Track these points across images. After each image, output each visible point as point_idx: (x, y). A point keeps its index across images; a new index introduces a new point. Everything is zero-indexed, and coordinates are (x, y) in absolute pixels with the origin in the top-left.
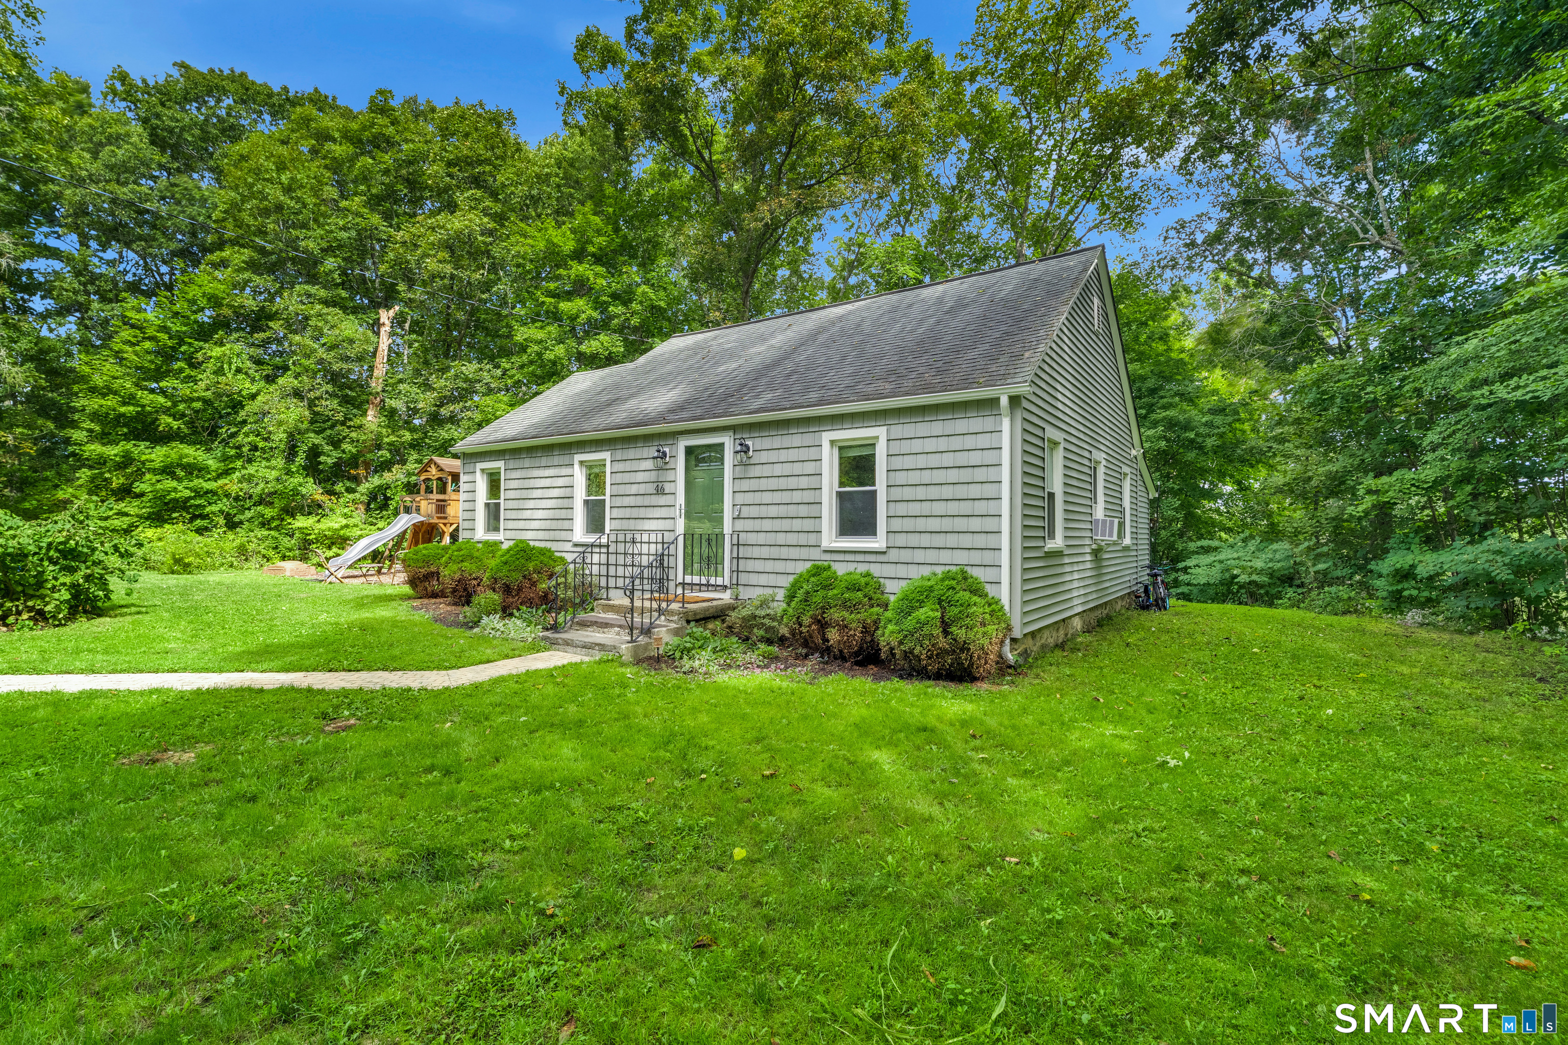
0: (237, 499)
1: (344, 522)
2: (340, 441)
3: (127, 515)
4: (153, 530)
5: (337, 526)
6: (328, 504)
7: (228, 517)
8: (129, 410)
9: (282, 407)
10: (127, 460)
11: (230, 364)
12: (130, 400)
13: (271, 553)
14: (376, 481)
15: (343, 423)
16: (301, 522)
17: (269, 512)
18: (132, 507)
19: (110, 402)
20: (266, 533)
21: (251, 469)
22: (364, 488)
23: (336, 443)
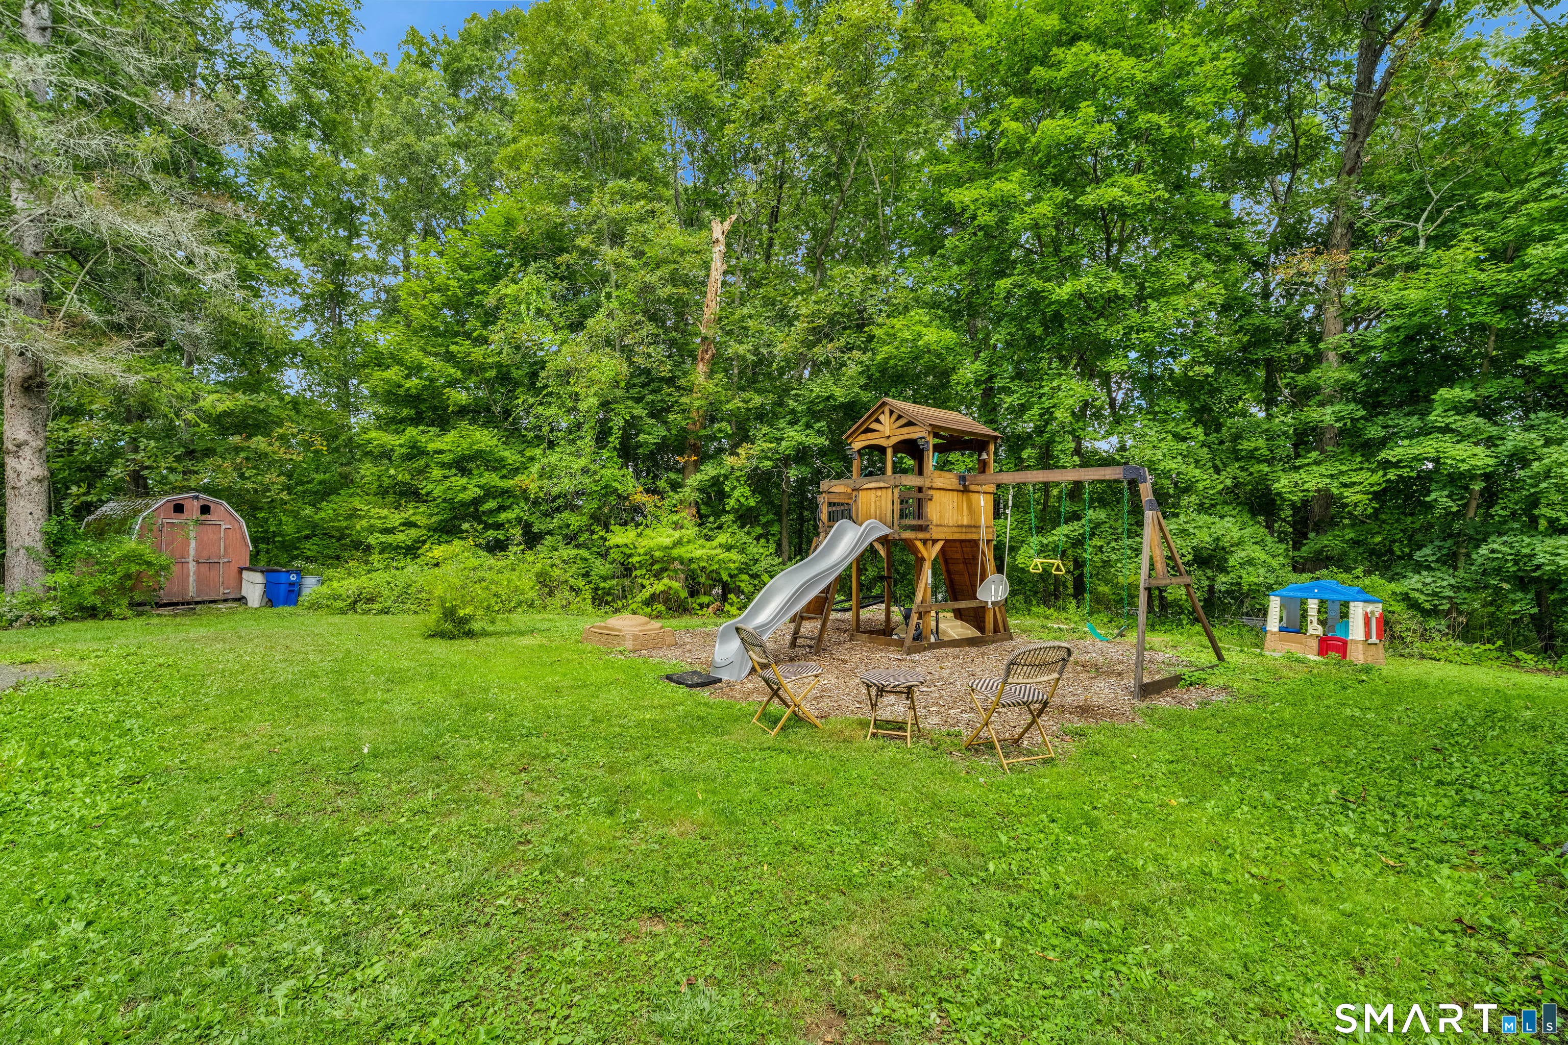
0: (536, 503)
1: (677, 534)
2: (667, 410)
3: (414, 525)
4: (444, 547)
5: (667, 542)
6: (650, 508)
7: (527, 528)
8: (414, 383)
9: (593, 359)
10: (415, 452)
11: (529, 304)
12: (416, 369)
13: (581, 583)
14: (710, 470)
15: (671, 381)
16: (620, 537)
17: (575, 521)
18: (420, 514)
19: (393, 373)
20: (574, 552)
21: (553, 458)
22: (693, 480)
23: (658, 413)
